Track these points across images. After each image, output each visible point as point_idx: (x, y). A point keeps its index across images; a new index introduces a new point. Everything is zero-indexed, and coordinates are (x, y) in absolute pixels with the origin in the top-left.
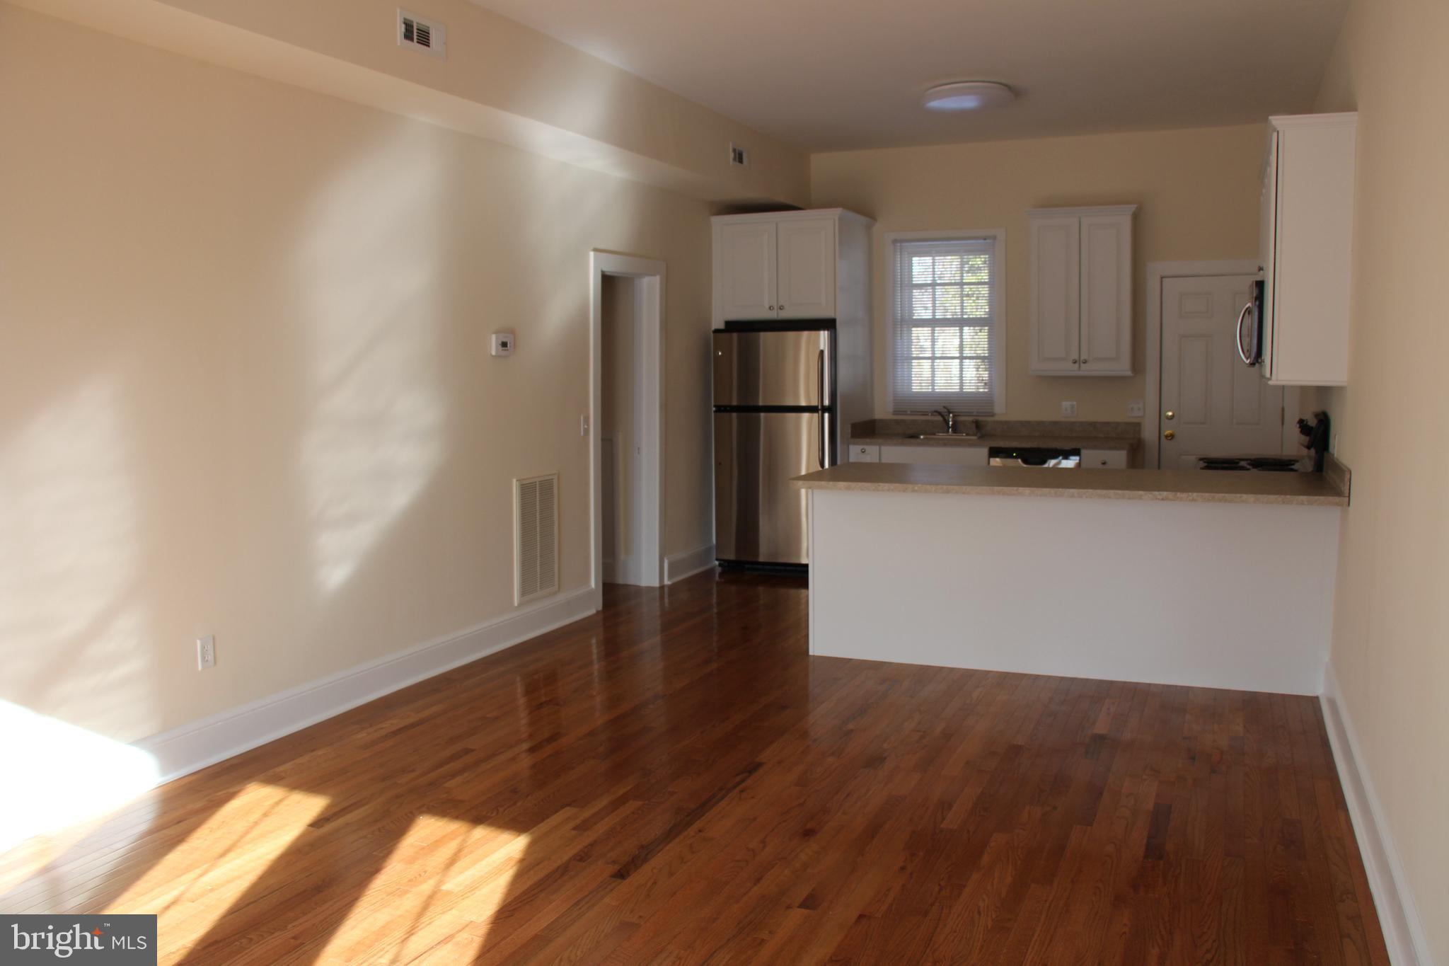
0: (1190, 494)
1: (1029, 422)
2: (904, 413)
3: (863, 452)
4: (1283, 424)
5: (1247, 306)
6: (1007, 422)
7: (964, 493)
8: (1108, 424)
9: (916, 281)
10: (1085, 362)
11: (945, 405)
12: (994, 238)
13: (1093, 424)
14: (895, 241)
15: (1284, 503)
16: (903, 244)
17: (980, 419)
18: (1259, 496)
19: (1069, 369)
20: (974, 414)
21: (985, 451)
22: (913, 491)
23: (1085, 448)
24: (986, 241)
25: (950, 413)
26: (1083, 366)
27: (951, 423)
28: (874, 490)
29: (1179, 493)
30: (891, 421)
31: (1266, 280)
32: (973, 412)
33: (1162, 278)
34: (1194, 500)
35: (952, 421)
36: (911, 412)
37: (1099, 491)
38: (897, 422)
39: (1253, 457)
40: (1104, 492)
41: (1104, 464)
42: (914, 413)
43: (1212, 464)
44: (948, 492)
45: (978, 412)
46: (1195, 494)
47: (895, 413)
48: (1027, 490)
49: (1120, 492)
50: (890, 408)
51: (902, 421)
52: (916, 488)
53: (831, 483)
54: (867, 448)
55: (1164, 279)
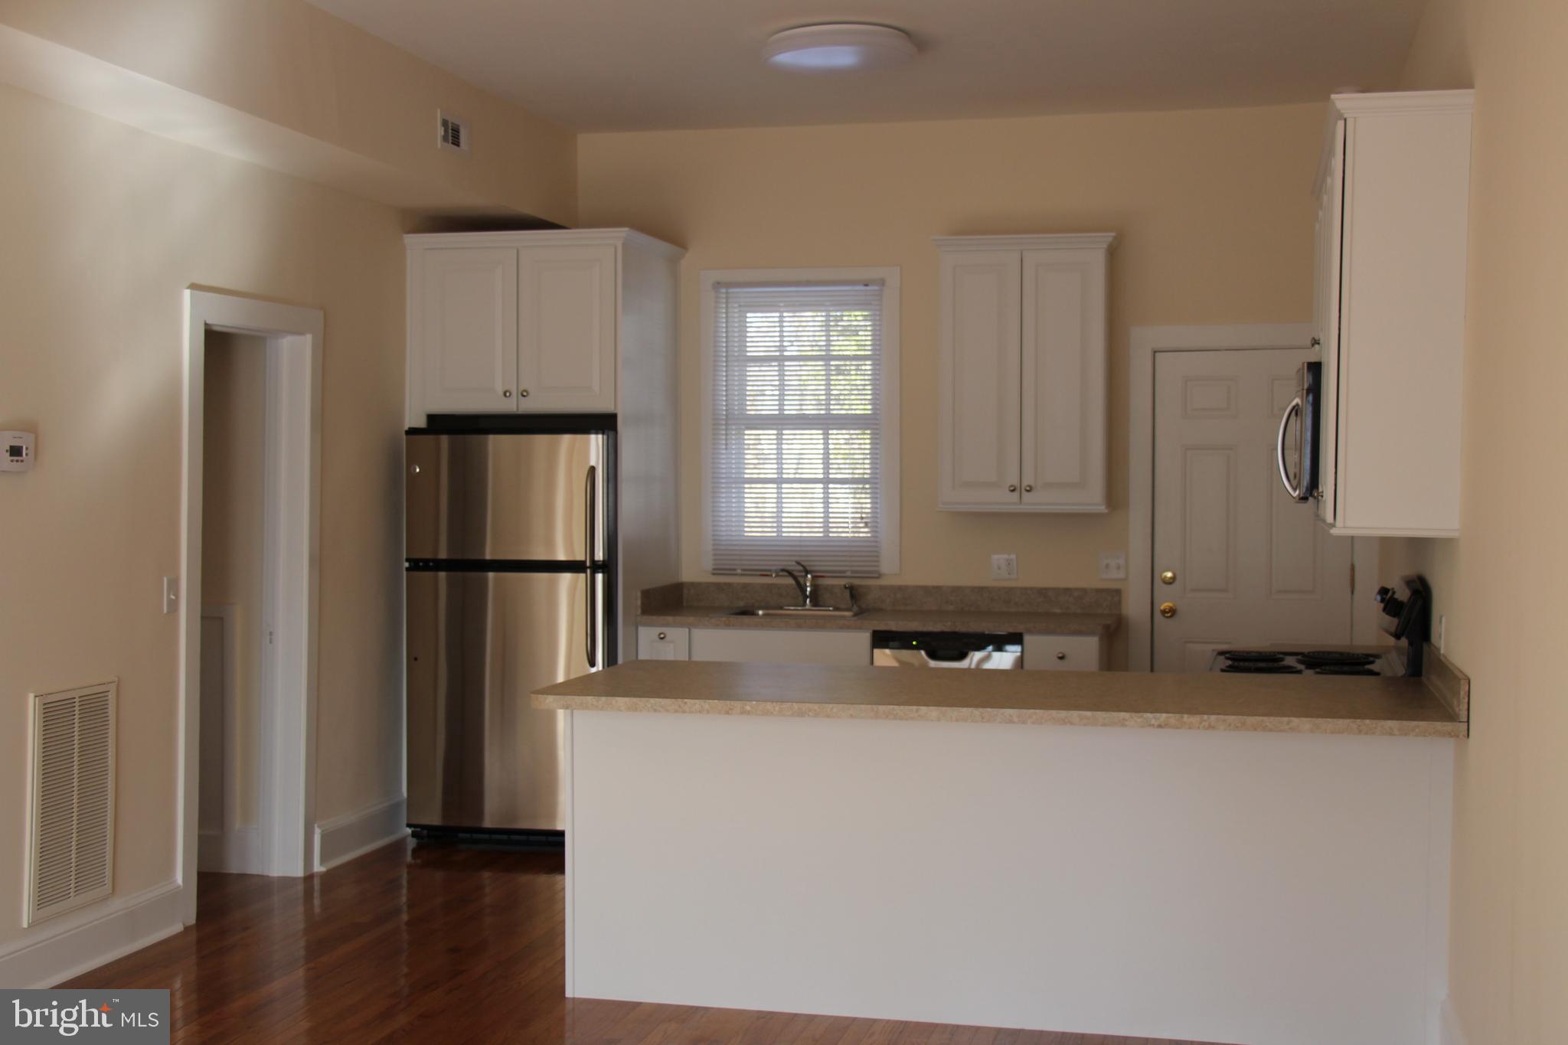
0: (1205, 717)
1: (938, 588)
2: (731, 572)
3: (662, 638)
4: (1352, 592)
5: (1294, 403)
6: (900, 588)
7: (828, 716)
8: (1067, 591)
9: (752, 351)
10: (1030, 490)
11: (797, 559)
12: (882, 282)
13: (1042, 592)
14: (718, 285)
15: (1360, 732)
16: (731, 290)
17: (857, 582)
18: (1319, 721)
19: (1002, 500)
20: (849, 574)
21: (865, 637)
22: (743, 712)
23: (1030, 632)
24: (868, 288)
25: (807, 572)
26: (1026, 496)
27: (809, 589)
28: (676, 711)
29: (1186, 716)
30: (709, 585)
31: (1322, 361)
32: (844, 572)
33: (1155, 352)
34: (1210, 727)
35: (811, 586)
36: (743, 570)
37: (1054, 713)
38: (719, 587)
39: (1306, 650)
40: (1063, 714)
41: (1062, 658)
42: (748, 572)
43: (1241, 662)
44: (801, 714)
45: (853, 572)
46: (1213, 718)
47: (717, 571)
48: (933, 712)
49: (1089, 714)
50: (708, 564)
51: (729, 585)
52: (748, 708)
53: (603, 699)
54: (671, 632)
55: (1157, 354)
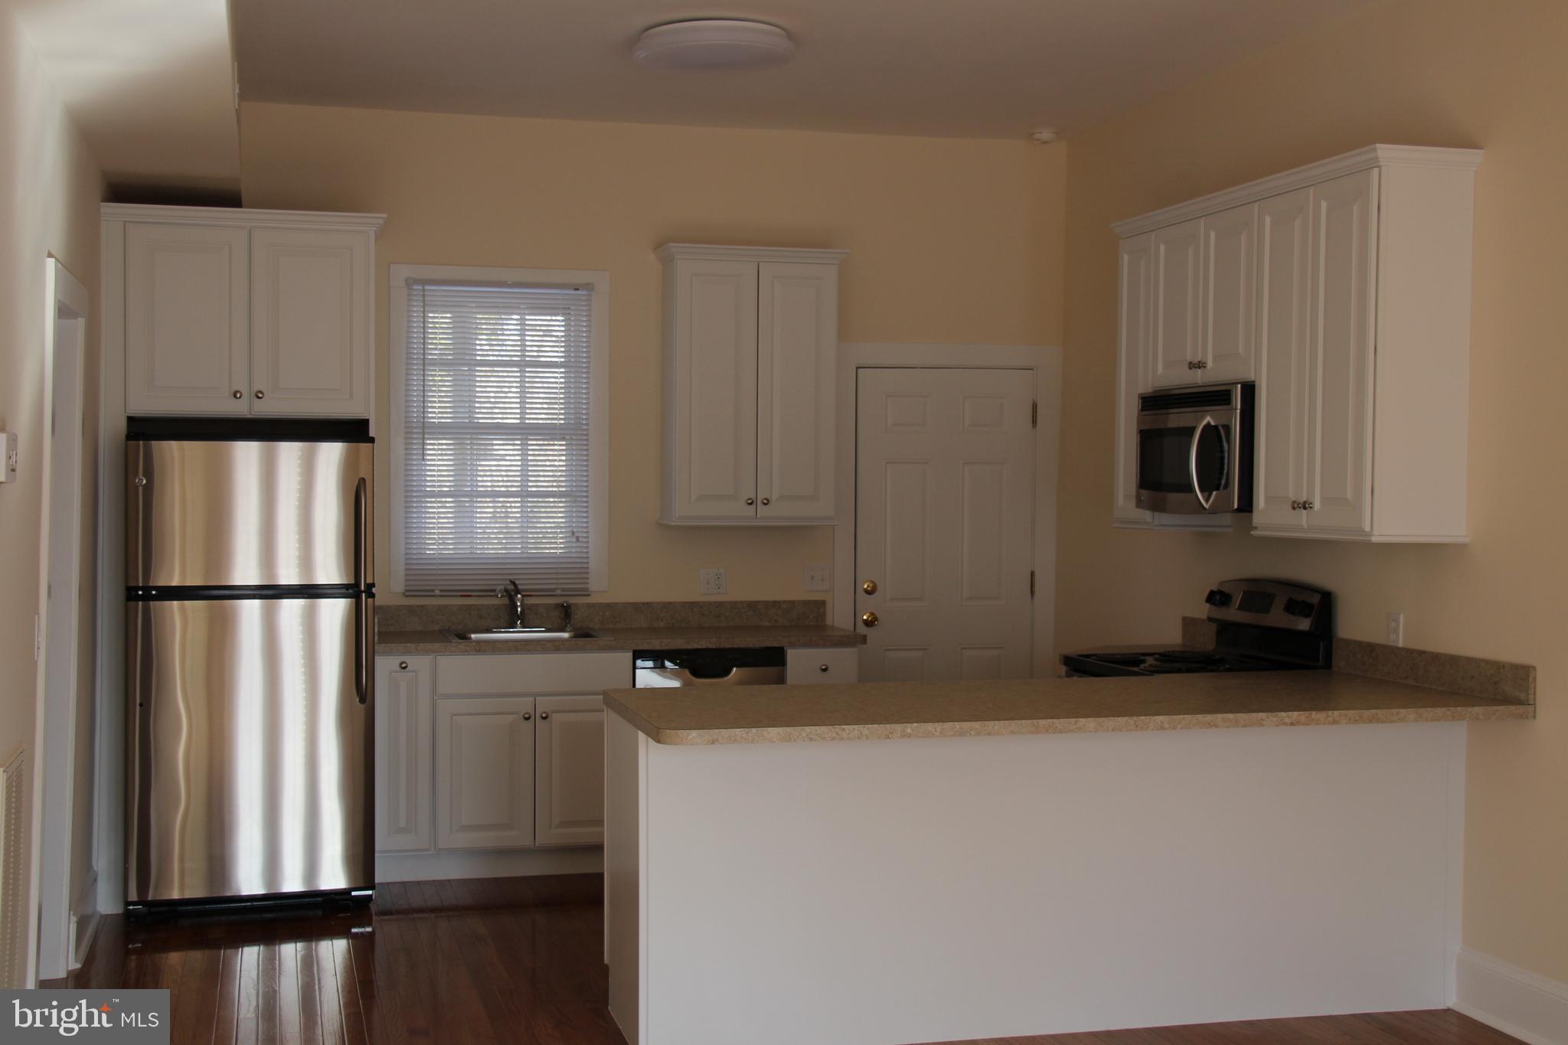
1: (648, 604)
2: (429, 593)
3: (403, 667)
5: (1205, 422)
6: (609, 605)
9: (433, 354)
10: (766, 502)
11: (511, 577)
12: (589, 287)
14: (410, 283)
16: (426, 288)
17: (572, 601)
20: (558, 592)
21: (630, 655)
23: (793, 645)
24: (578, 292)
25: (518, 592)
26: (762, 511)
27: (519, 609)
30: (399, 608)
32: (554, 590)
33: (857, 368)
35: (522, 606)
36: (441, 591)
38: (411, 610)
41: (825, 670)
42: (447, 593)
45: (563, 590)
47: (407, 594)
50: (398, 585)
51: (423, 607)
54: (413, 661)
55: (860, 370)
